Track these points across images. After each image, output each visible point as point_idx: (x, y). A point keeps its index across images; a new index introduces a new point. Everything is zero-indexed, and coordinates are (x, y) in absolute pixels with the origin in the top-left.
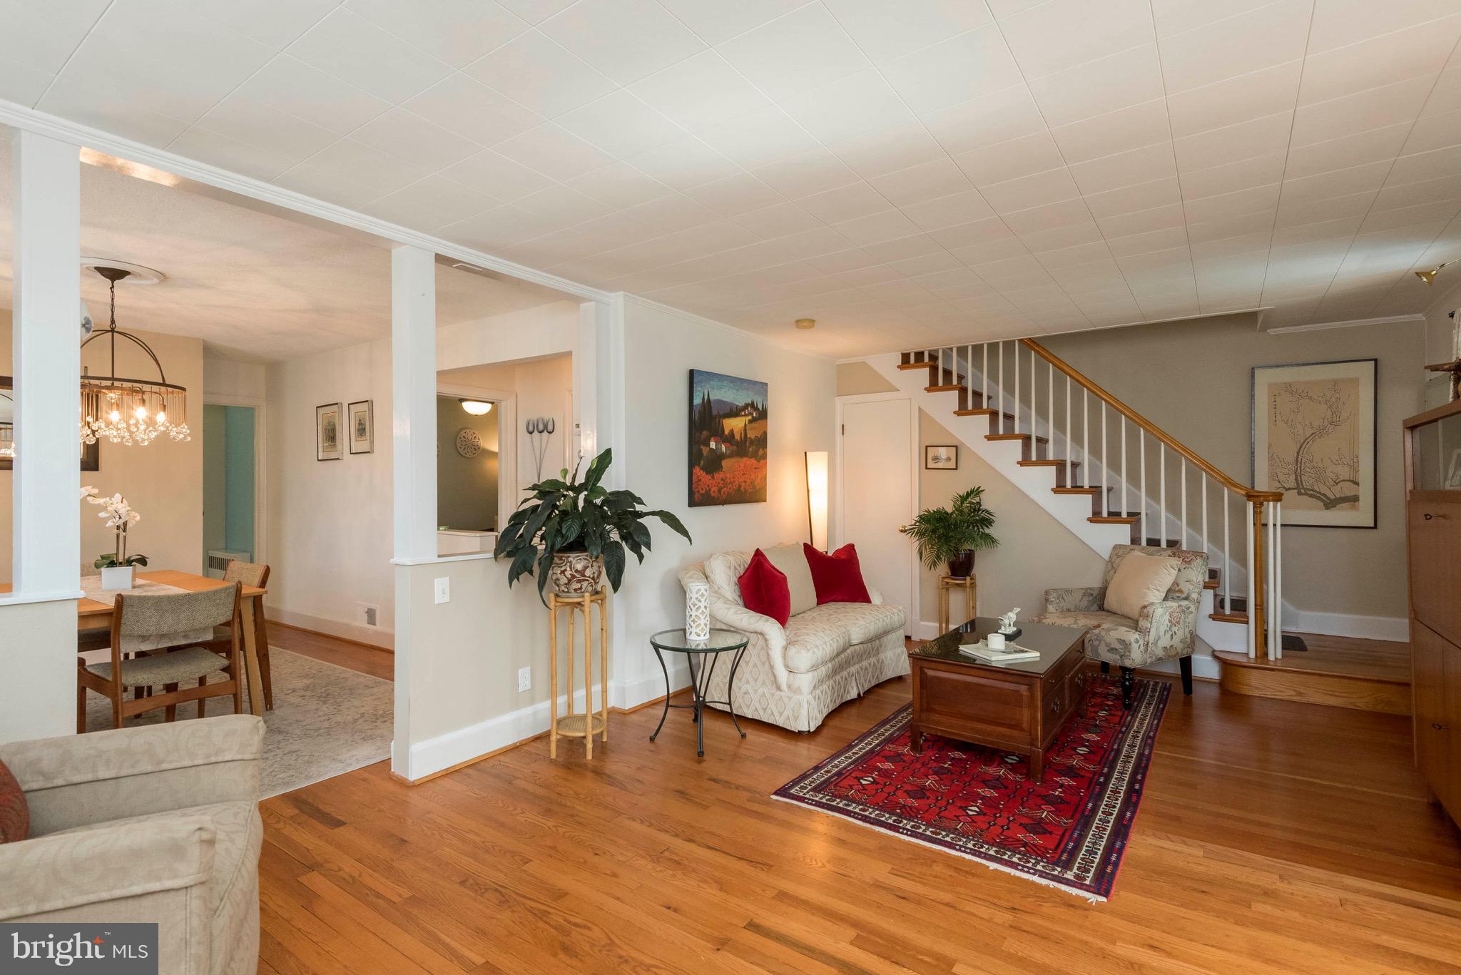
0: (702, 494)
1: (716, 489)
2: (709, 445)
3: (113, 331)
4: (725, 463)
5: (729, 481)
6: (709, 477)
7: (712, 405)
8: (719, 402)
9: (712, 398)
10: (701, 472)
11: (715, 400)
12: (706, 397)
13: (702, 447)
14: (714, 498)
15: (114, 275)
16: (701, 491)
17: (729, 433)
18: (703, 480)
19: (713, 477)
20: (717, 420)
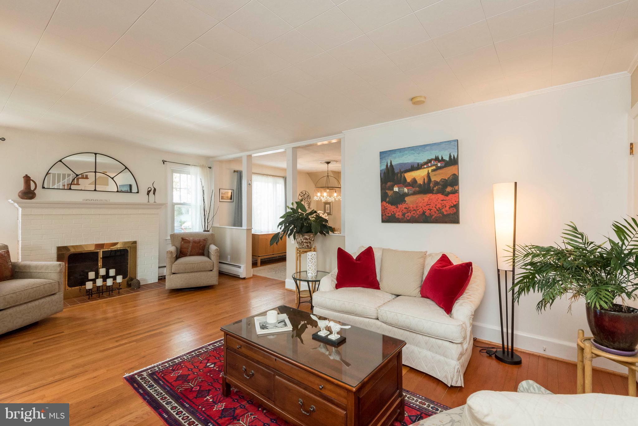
0: (389, 216)
1: (400, 214)
2: (393, 190)
3: (328, 176)
4: (407, 199)
5: (412, 209)
6: (393, 207)
7: (394, 167)
8: (400, 165)
9: (393, 163)
10: (387, 204)
11: (398, 164)
12: (389, 164)
13: (387, 191)
14: (398, 218)
15: (328, 163)
16: (387, 215)
17: (411, 181)
18: (389, 209)
19: (397, 207)
20: (399, 175)
